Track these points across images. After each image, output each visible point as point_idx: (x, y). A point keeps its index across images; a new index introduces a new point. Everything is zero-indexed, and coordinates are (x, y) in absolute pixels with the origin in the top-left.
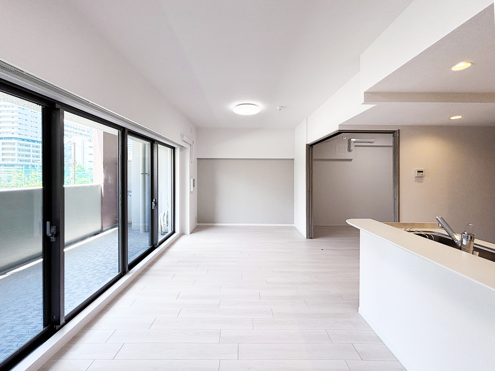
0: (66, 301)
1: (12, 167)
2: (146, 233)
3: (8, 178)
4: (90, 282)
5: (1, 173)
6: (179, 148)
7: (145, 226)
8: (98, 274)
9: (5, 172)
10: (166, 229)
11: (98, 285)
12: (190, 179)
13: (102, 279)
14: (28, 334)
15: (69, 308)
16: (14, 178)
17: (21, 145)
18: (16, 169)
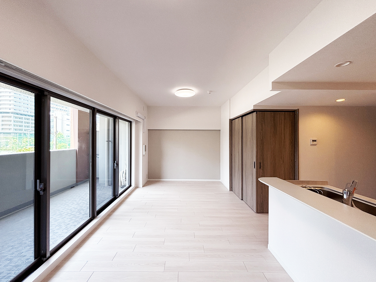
0: (51, 239)
1: (9, 135)
2: (110, 187)
3: (6, 143)
4: (68, 224)
5: (0, 139)
6: (134, 122)
7: (109, 181)
8: (74, 218)
9: (4, 138)
10: (125, 183)
11: (74, 227)
12: (143, 145)
13: (77, 222)
14: (22, 264)
15: (53, 244)
16: (11, 143)
17: (16, 118)
18: (12, 136)
